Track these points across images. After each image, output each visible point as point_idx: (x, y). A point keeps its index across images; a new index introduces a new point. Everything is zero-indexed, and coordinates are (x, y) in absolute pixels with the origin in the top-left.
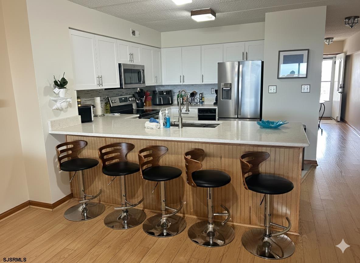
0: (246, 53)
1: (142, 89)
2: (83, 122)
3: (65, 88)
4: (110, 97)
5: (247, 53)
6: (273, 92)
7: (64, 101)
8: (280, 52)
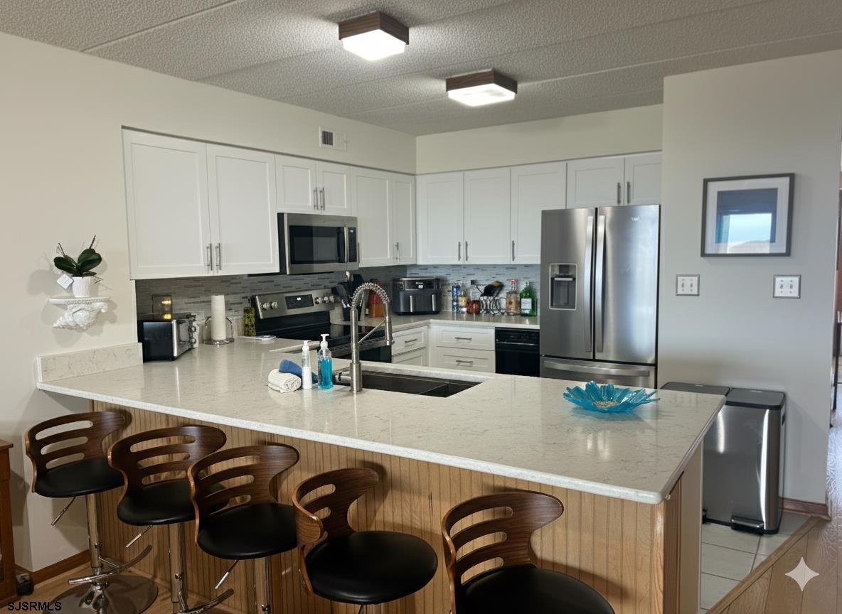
0: (626, 185)
1: (357, 273)
2: (147, 358)
3: (93, 274)
4: (259, 295)
5: (629, 186)
6: (690, 293)
7: (80, 308)
8: (706, 182)
